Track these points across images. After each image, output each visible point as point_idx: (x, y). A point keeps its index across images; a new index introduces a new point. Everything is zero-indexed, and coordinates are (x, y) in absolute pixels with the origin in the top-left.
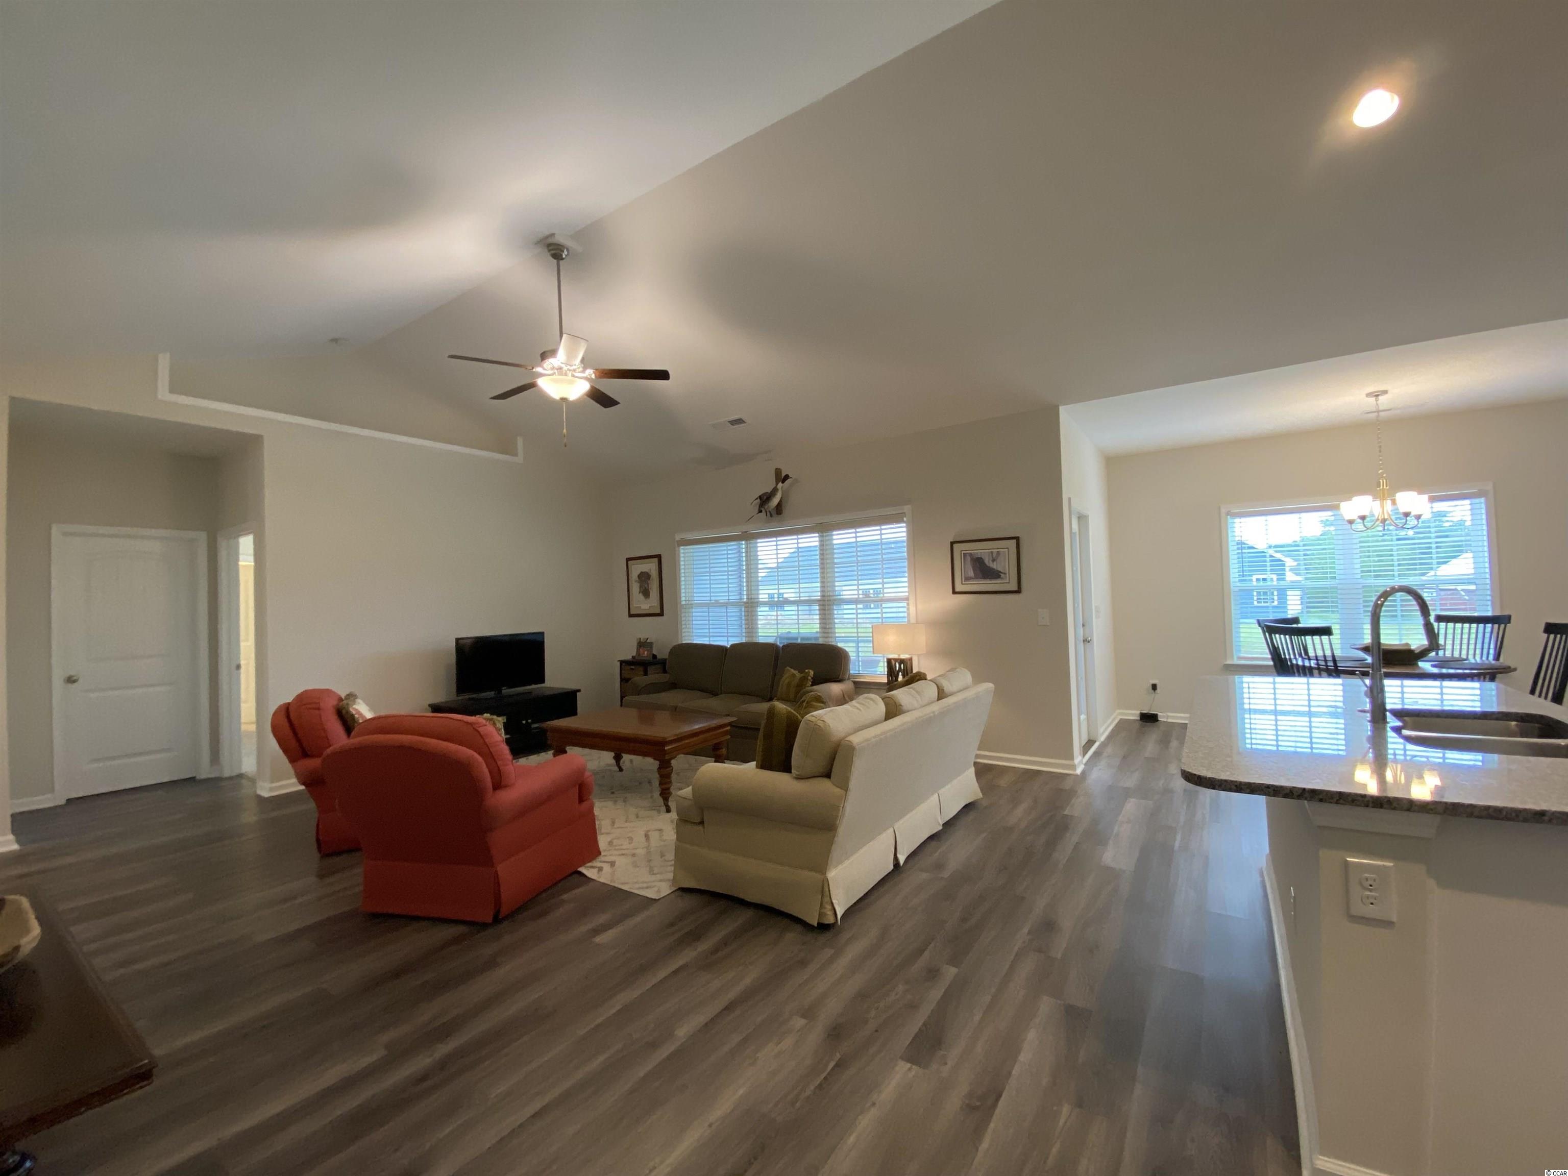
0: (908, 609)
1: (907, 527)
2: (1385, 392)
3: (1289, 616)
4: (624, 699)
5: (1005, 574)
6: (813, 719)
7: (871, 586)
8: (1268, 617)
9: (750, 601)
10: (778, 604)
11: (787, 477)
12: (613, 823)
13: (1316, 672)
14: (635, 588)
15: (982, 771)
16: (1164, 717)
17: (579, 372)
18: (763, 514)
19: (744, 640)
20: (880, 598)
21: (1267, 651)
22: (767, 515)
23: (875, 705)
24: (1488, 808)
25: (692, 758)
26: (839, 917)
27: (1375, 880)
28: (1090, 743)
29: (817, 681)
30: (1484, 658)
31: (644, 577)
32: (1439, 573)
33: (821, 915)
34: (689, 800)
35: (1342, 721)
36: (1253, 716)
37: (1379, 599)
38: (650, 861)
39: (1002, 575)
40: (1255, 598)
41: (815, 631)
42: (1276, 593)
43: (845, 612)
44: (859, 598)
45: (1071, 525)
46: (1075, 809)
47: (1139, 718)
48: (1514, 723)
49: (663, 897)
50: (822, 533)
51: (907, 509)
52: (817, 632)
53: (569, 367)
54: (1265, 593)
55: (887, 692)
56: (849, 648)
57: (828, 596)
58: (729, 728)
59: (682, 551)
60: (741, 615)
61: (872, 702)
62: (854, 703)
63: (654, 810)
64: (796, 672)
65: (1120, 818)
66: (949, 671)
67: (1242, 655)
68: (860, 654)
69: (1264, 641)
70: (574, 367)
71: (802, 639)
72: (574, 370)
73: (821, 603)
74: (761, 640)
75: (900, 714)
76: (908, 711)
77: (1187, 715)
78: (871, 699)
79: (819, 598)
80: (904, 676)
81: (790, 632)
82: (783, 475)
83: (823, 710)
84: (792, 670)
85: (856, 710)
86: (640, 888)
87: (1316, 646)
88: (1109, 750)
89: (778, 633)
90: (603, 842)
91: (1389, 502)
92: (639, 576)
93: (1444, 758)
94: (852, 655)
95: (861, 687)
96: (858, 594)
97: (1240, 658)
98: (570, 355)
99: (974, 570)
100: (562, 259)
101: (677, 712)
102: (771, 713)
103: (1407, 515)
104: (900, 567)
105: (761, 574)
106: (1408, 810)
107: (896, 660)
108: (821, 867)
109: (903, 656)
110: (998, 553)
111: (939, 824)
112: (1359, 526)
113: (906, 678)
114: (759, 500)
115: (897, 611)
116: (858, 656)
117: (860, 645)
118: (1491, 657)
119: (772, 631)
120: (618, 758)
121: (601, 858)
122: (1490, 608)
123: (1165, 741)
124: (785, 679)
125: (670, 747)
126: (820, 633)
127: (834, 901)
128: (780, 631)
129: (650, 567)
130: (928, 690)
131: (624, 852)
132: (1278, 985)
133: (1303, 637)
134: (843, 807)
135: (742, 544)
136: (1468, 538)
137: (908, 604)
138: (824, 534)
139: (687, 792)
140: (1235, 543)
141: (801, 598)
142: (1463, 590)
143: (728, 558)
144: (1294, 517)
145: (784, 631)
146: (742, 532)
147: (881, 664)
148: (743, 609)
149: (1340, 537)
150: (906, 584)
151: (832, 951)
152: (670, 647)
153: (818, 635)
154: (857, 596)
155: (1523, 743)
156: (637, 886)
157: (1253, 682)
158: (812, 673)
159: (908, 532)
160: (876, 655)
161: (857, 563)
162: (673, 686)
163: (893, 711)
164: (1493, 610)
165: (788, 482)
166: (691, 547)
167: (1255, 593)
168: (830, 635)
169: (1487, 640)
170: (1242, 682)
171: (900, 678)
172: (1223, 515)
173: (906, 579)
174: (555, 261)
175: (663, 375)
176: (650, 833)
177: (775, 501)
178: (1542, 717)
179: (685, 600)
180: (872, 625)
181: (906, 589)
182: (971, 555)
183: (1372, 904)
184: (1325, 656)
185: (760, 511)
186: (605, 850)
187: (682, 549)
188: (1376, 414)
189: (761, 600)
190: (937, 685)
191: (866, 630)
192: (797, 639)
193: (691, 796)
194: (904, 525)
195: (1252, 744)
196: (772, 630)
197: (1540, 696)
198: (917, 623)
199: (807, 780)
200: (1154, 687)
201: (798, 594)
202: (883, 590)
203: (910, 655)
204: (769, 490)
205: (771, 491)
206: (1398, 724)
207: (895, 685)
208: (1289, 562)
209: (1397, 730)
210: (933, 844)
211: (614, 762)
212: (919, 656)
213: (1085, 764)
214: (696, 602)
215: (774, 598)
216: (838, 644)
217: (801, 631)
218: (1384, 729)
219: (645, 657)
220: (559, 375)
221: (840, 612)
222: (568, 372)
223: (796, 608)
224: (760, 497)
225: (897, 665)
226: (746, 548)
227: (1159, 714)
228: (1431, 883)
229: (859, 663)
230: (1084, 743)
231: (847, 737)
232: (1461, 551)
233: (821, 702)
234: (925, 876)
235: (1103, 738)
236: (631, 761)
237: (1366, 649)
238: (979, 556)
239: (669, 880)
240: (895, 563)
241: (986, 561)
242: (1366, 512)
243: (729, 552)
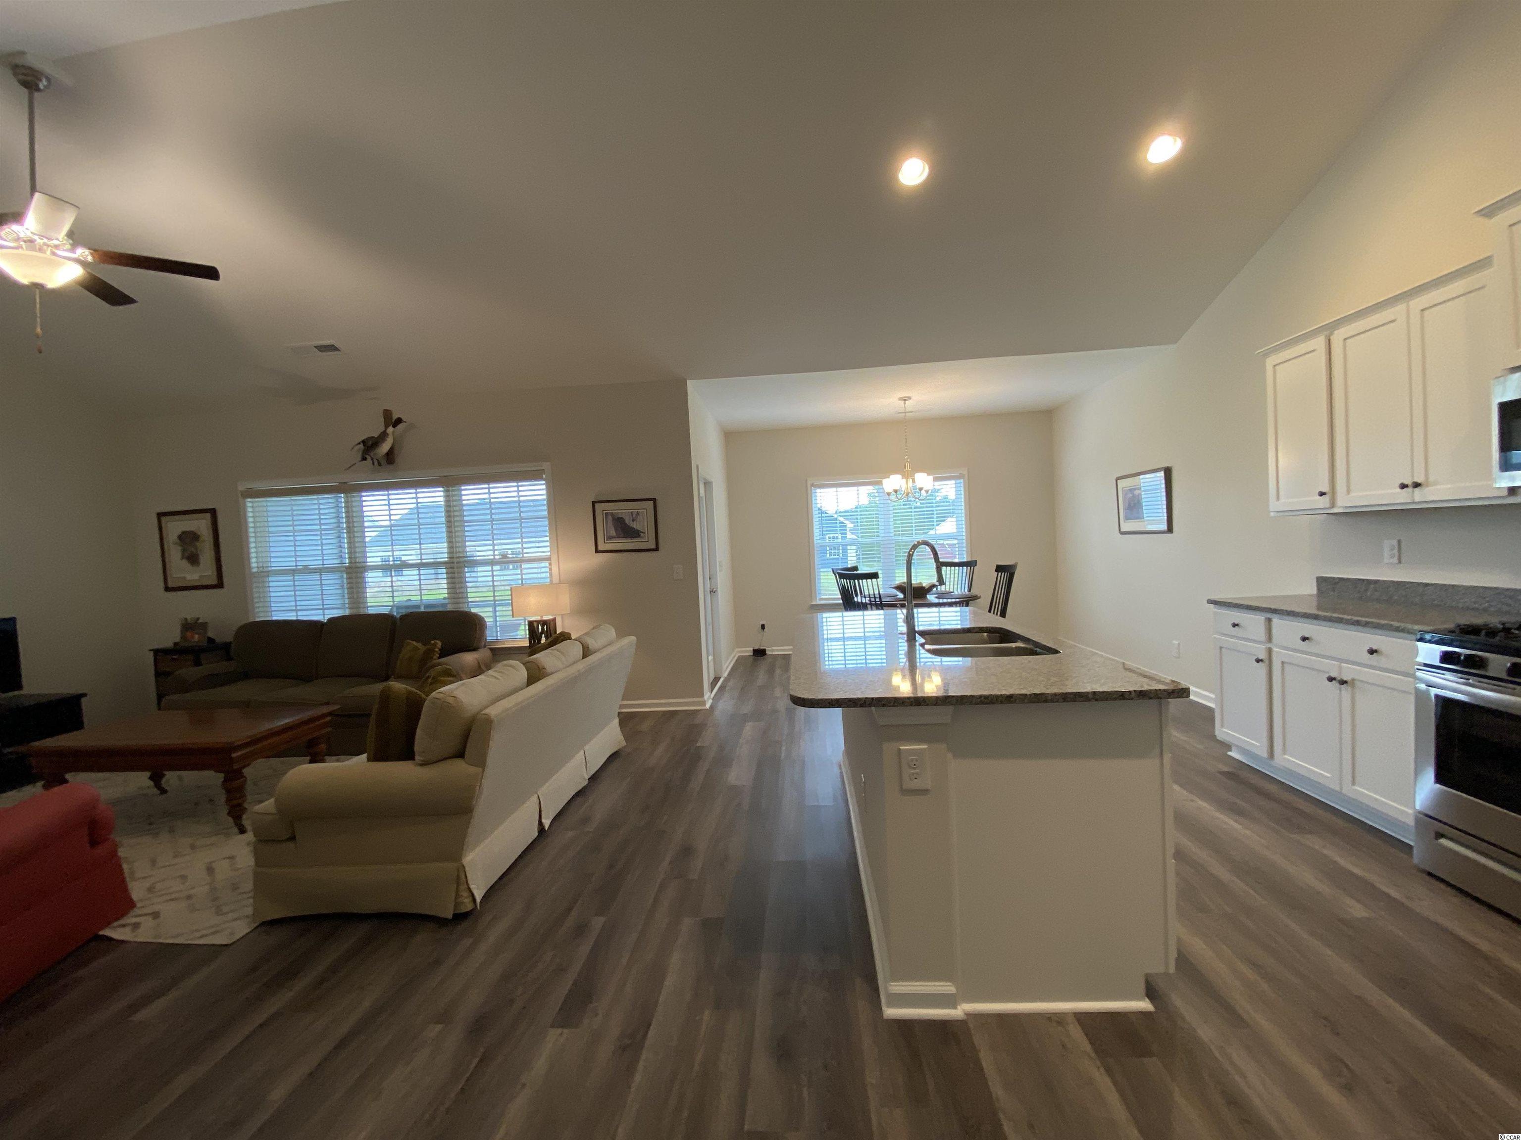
0: (550, 569)
1: (547, 484)
2: (909, 398)
3: (849, 566)
4: (164, 700)
5: (644, 533)
6: (438, 696)
7: (509, 547)
8: (839, 566)
9: (354, 565)
10: (395, 567)
11: (399, 421)
12: (153, 862)
13: (869, 606)
14: (175, 554)
15: (626, 720)
16: (770, 651)
17: (64, 250)
18: (369, 461)
19: (347, 612)
20: (519, 559)
21: (839, 592)
22: (373, 464)
23: (517, 671)
24: (980, 696)
25: (274, 761)
26: (478, 900)
27: (917, 761)
28: (717, 679)
29: (444, 653)
30: (963, 591)
31: (188, 539)
32: (938, 532)
33: (457, 905)
34: (275, 814)
35: (884, 641)
36: (829, 644)
37: (911, 550)
38: (215, 899)
39: (642, 535)
40: (828, 552)
41: (442, 597)
42: (841, 548)
43: (479, 574)
44: (494, 558)
45: (698, 491)
46: (706, 740)
47: (752, 654)
48: (985, 634)
49: (238, 940)
50: (447, 486)
51: (546, 466)
52: (445, 598)
53: (45, 240)
54: (834, 547)
55: (530, 656)
56: (486, 614)
57: (457, 558)
58: (329, 718)
59: (249, 505)
60: (343, 581)
61: (510, 668)
62: (491, 672)
63: (220, 834)
64: (419, 645)
65: (741, 741)
66: (593, 628)
67: (822, 597)
68: (498, 619)
69: (836, 585)
70: (56, 242)
71: (426, 606)
72: (57, 247)
73: (449, 565)
74: (371, 611)
75: (545, 677)
76: (552, 674)
77: (791, 647)
78: (511, 666)
79: (447, 559)
80: (547, 638)
81: (410, 600)
82: (395, 417)
83: (453, 684)
84: (414, 643)
85: (494, 680)
86: (202, 936)
87: (868, 587)
88: (731, 684)
89: (394, 601)
90: (137, 891)
91: (911, 480)
92: (180, 537)
93: (941, 661)
94: (489, 621)
95: (500, 654)
96: (494, 555)
97: (821, 599)
98: (48, 226)
99: (616, 530)
100: (38, 90)
101: (247, 707)
102: (386, 697)
103: (921, 489)
104: (540, 526)
105: (370, 535)
106: (936, 705)
107: (538, 622)
108: (455, 853)
109: (545, 618)
110: (638, 514)
111: (584, 779)
112: (893, 497)
113: (550, 640)
114: (361, 446)
115: (538, 573)
116: (496, 621)
117: (498, 609)
118: (966, 590)
119: (386, 600)
120: (156, 778)
121: (137, 911)
122: (965, 556)
123: (771, 671)
124: (405, 653)
125: (239, 753)
126: (448, 598)
127: (472, 887)
128: (396, 599)
129: (201, 525)
130: (573, 650)
131: (173, 896)
132: (855, 853)
133: (860, 581)
134: (480, 786)
135: (341, 497)
136: (954, 507)
137: (550, 564)
138: (451, 489)
139: (268, 805)
140: (817, 509)
141: (424, 561)
142: (947, 544)
143: (320, 514)
144: (854, 489)
145: (401, 599)
146: (340, 483)
147: (522, 627)
148: (345, 576)
149: (882, 505)
150: (548, 544)
151: (471, 940)
152: (235, 629)
153: (446, 601)
154: (492, 557)
155: (990, 648)
156: (198, 934)
157: (829, 617)
158: (439, 643)
159: (548, 489)
160: (516, 619)
161: (492, 521)
162: (245, 676)
163: (535, 675)
164: (967, 559)
165: (400, 427)
166: (264, 499)
167: (828, 548)
168: (461, 600)
169: (964, 578)
170: (822, 618)
171: (543, 640)
172: (809, 486)
173: (547, 539)
174: (24, 91)
175: (211, 273)
176: (214, 865)
177: (385, 447)
178: (1001, 629)
179: (258, 567)
180: (511, 588)
181: (548, 549)
182: (612, 514)
183: (916, 779)
184: (874, 594)
185: (364, 459)
186: (141, 900)
187: (249, 503)
188: (903, 414)
189: (368, 564)
190: (583, 645)
191: (504, 593)
192: (418, 607)
193: (274, 811)
194: (544, 482)
195: (829, 665)
196: (386, 598)
197: (994, 613)
198: (560, 582)
199: (434, 765)
200: (763, 627)
201: (419, 556)
202: (523, 551)
203: (552, 616)
204: (376, 435)
205: (378, 437)
206: (923, 641)
207: (539, 647)
208: (850, 525)
209: (922, 645)
210: (579, 800)
211: (151, 783)
212: (562, 616)
213: (713, 699)
214: (273, 568)
215: (389, 561)
216: (472, 609)
217: (424, 598)
218: (915, 645)
219: (195, 642)
220: (27, 250)
221: (473, 574)
222: (45, 247)
223: (416, 572)
224: (364, 442)
225: (540, 627)
226: (346, 502)
227: (767, 648)
228: (950, 755)
229: (496, 628)
230: (711, 680)
231: (481, 710)
232: (948, 517)
233: (453, 676)
234: (571, 834)
235: (726, 675)
236: (180, 778)
237: (900, 588)
238: (620, 516)
239: (247, 917)
240: (535, 521)
241: (627, 521)
242: (897, 488)
243: (322, 507)
